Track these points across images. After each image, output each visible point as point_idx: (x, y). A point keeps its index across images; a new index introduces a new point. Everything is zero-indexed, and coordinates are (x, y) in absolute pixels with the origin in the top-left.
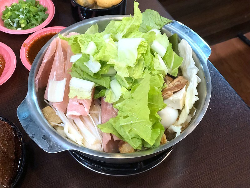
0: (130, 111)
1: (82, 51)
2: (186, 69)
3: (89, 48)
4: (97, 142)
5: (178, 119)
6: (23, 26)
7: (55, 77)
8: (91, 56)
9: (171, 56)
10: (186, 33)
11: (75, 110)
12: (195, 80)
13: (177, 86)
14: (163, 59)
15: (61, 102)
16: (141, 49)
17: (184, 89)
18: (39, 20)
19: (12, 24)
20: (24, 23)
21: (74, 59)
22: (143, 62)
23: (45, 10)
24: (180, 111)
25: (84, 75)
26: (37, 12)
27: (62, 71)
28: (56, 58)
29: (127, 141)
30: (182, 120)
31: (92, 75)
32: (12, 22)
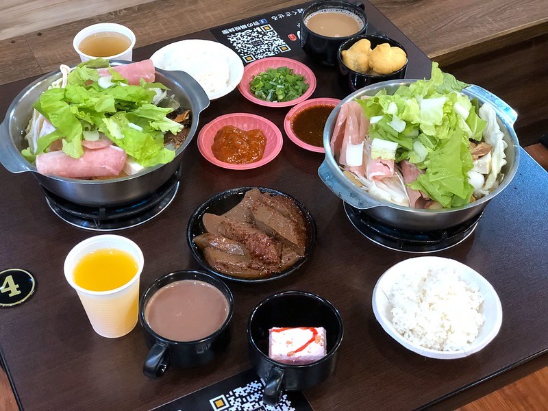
0: (440, 167)
1: (385, 111)
2: (490, 136)
3: (391, 108)
4: (404, 202)
5: (484, 184)
6: (281, 97)
7: (350, 142)
8: (395, 116)
9: (474, 119)
10: (487, 97)
11: (379, 171)
12: (501, 145)
13: (482, 151)
14: (466, 121)
15: (359, 167)
16: (447, 107)
17: (489, 154)
18: (300, 91)
19: (264, 96)
20: (282, 94)
21: (375, 120)
22: (447, 123)
23: (302, 79)
24: (486, 176)
25: (387, 135)
26: (295, 82)
27: (357, 136)
28: (348, 122)
29: (437, 198)
30: (489, 185)
31: (396, 135)
32: (265, 93)
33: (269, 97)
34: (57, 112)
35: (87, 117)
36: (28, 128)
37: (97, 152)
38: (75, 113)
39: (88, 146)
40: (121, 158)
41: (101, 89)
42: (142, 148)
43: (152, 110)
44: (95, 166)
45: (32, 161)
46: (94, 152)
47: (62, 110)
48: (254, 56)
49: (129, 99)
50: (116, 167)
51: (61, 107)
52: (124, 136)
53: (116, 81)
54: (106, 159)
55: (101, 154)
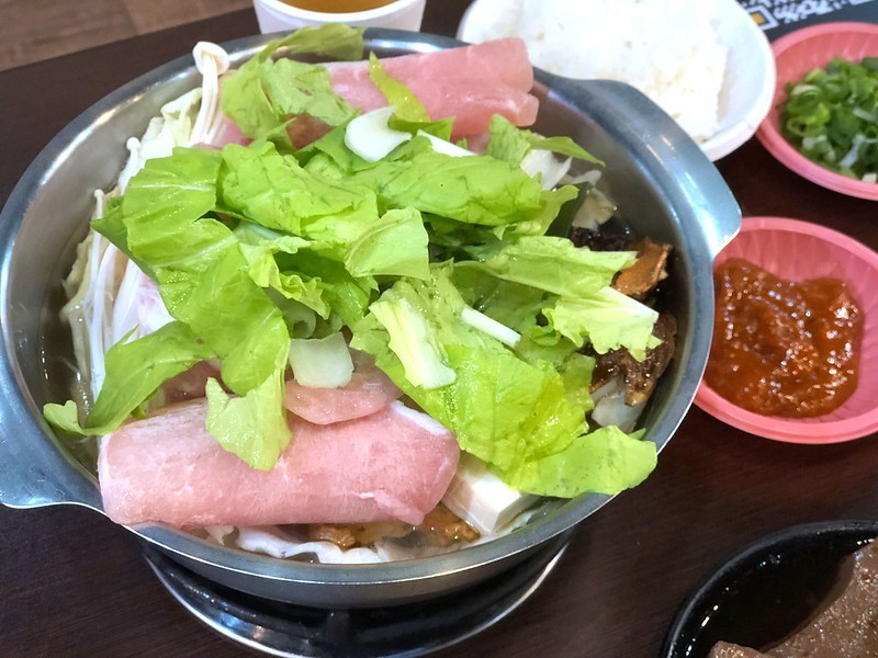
19: (831, 154)
32: (834, 144)
33: (850, 160)
34: (189, 262)
35: (308, 293)
36: (73, 276)
37: (343, 434)
38: (263, 282)
39: (310, 413)
40: (437, 463)
41: (354, 163)
42: (521, 427)
43: (557, 260)
44: (335, 492)
45: (80, 455)
46: (329, 435)
47: (207, 254)
48: (771, 10)
49: (473, 216)
50: (416, 501)
51: (205, 243)
52: (451, 375)
53: (410, 128)
54: (379, 465)
55: (360, 441)
